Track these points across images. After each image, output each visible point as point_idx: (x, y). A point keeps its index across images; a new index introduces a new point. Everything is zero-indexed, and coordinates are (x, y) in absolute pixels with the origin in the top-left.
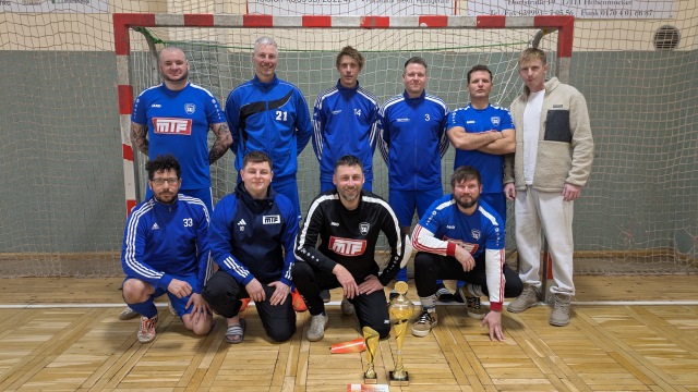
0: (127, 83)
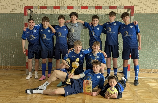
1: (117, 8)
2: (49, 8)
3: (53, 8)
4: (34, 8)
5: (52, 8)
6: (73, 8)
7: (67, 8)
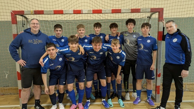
1: (141, 11)
2: (47, 13)
3: (53, 13)
4: (25, 13)
6: (81, 13)
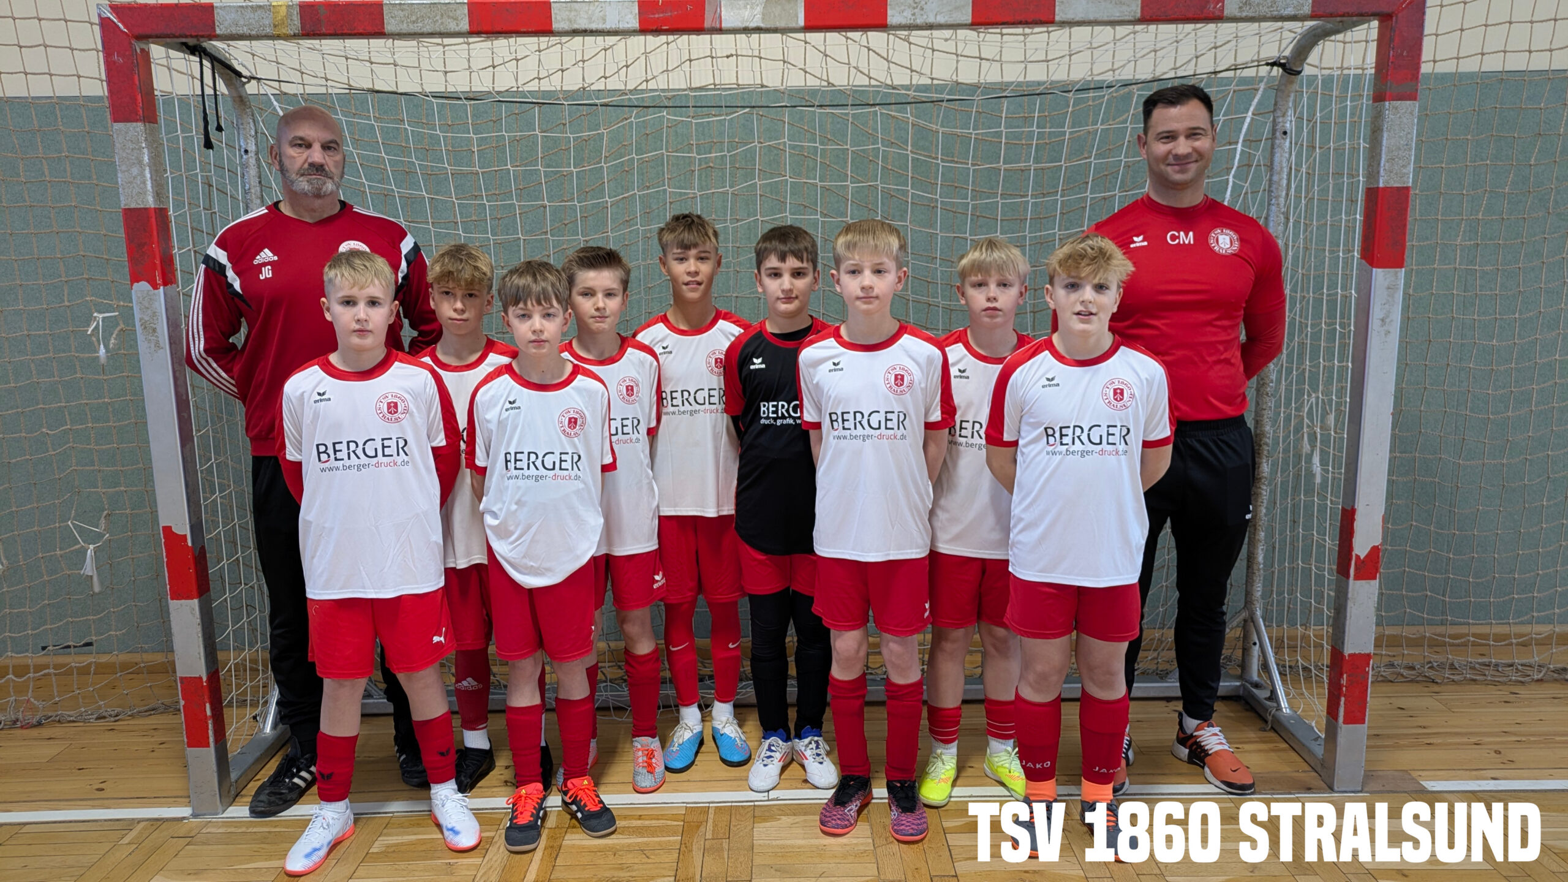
0: (150, 202)
1: (1232, 6)
2: (414, 28)
3: (465, 26)
4: (223, 23)
5: (452, 27)
6: (707, 24)
7: (634, 24)
